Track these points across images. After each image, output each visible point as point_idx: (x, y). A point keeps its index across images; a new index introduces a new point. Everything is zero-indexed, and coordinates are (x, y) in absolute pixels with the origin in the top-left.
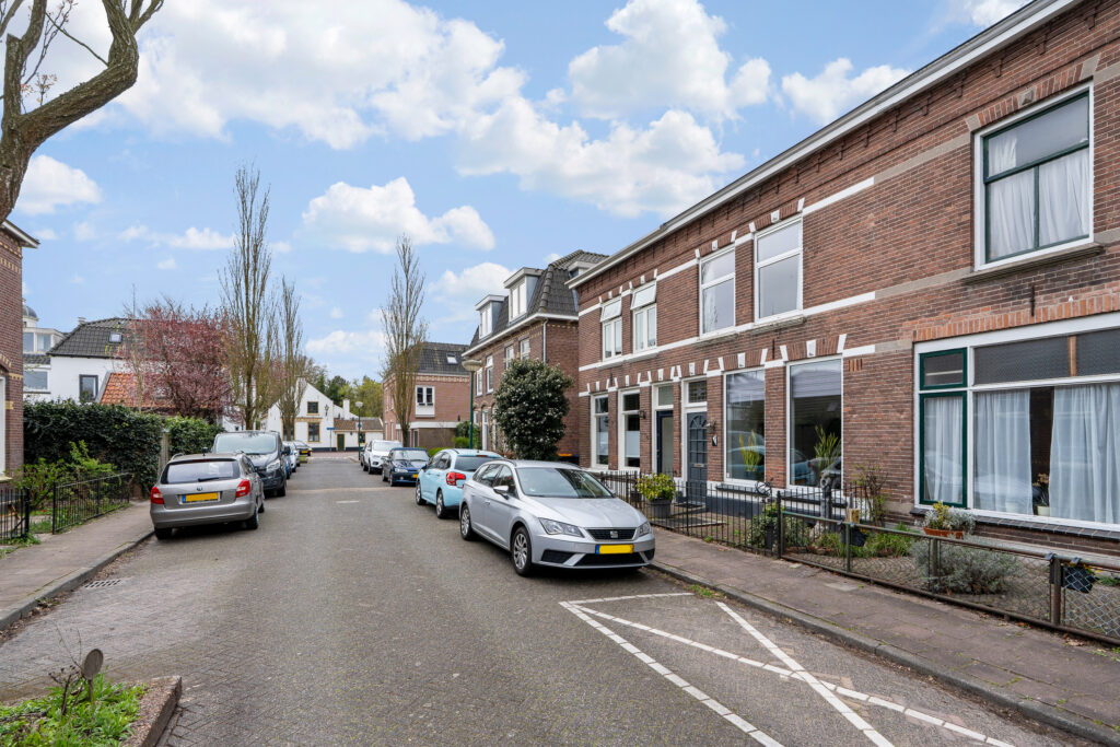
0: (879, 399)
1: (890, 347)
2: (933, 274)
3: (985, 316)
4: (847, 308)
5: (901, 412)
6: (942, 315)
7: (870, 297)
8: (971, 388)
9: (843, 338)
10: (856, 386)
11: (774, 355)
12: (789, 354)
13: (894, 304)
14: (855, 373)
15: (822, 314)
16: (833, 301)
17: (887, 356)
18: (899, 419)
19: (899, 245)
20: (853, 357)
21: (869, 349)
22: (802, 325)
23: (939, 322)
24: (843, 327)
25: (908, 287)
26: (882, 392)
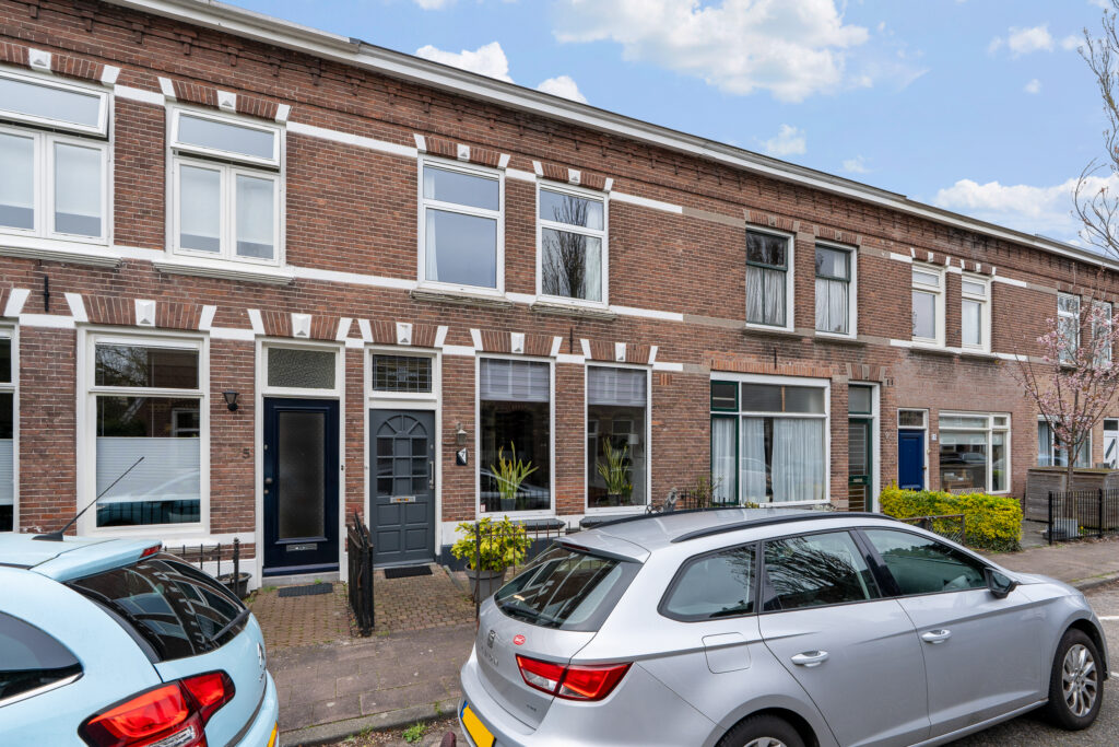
0: (686, 415)
1: (695, 369)
2: (723, 317)
3: (752, 361)
4: (659, 320)
5: (703, 428)
6: (730, 353)
7: (678, 317)
8: (741, 413)
9: (654, 349)
10: (666, 400)
11: (571, 346)
12: (593, 351)
13: (699, 331)
14: (665, 386)
15: (633, 317)
16: (645, 308)
17: (692, 377)
18: (701, 435)
19: (701, 281)
20: (664, 372)
21: (678, 367)
22: (610, 322)
23: (728, 357)
24: (655, 339)
25: (707, 321)
26: (688, 409)
